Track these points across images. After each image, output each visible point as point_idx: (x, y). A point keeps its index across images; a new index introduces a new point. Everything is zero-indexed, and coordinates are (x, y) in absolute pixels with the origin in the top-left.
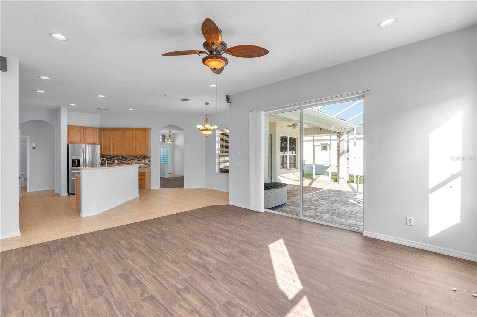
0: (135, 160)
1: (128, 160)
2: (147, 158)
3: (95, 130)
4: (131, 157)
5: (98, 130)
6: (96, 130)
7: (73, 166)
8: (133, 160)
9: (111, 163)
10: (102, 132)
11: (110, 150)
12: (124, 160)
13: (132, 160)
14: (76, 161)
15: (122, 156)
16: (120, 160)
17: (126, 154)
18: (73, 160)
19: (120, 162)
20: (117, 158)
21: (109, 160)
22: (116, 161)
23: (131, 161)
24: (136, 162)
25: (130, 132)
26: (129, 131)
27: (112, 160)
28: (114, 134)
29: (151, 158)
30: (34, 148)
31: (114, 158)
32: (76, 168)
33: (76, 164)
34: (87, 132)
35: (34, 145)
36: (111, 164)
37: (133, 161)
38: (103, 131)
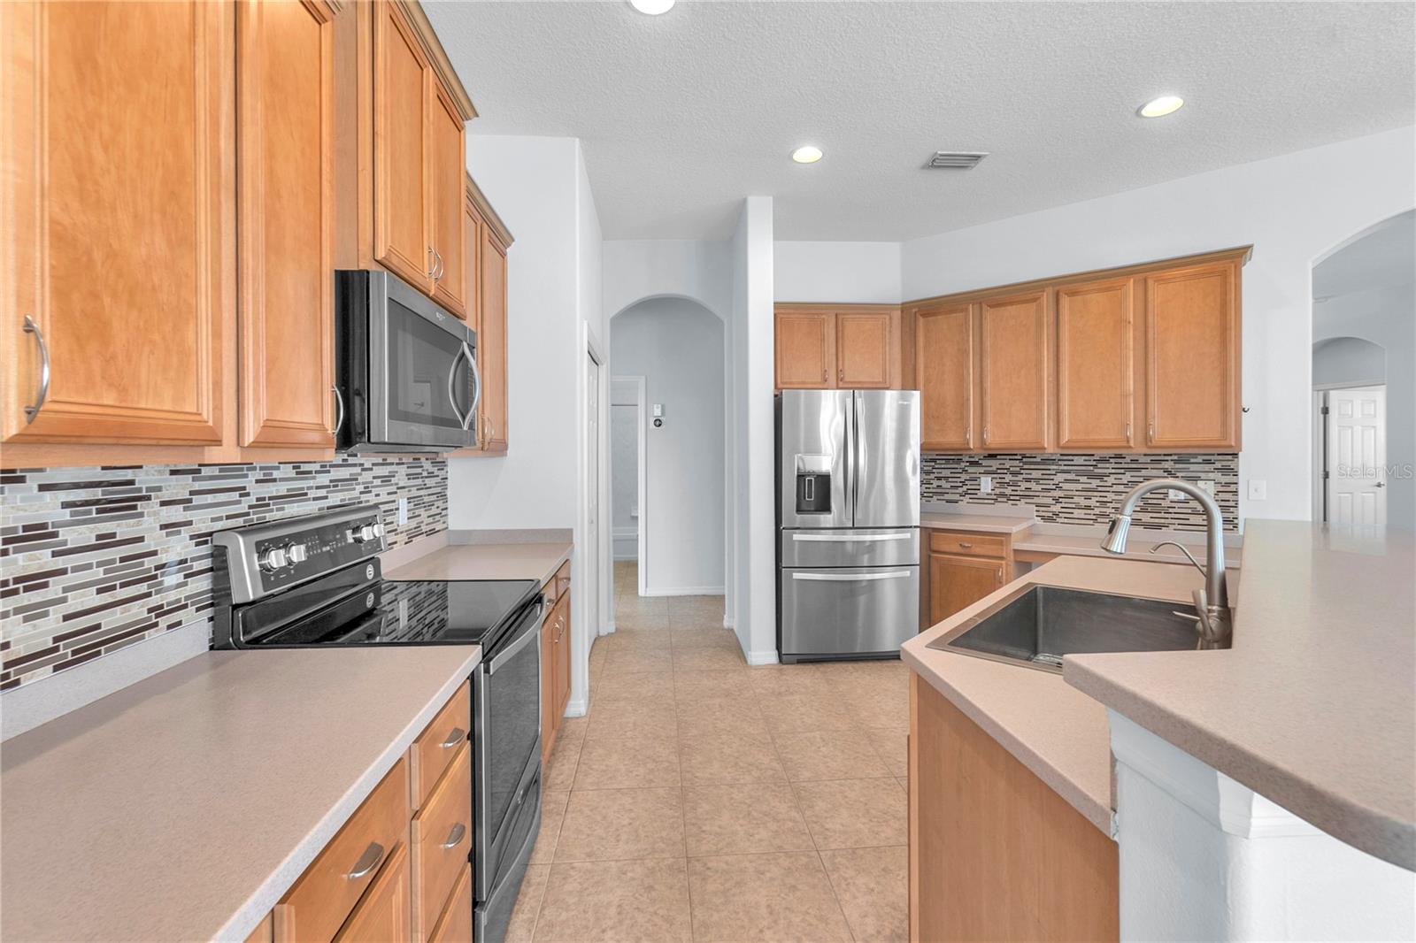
0: (1111, 480)
1: (1060, 477)
2: (1207, 467)
3: (887, 317)
4: (1081, 460)
5: (897, 314)
6: (890, 319)
7: (799, 510)
8: (1101, 477)
9: (960, 490)
10: (921, 321)
11: (963, 418)
12: (1035, 474)
13: (1092, 476)
14: (810, 481)
15: (1024, 456)
16: (1008, 478)
17: (1066, 437)
18: (801, 477)
19: (1008, 491)
20: (995, 464)
21: (946, 478)
22: (987, 485)
23: (1080, 487)
24: (1121, 488)
25: (1094, 297)
26: (1087, 292)
27: (964, 477)
28: (988, 325)
29: (1243, 463)
30: (658, 423)
31: (973, 464)
32: (809, 519)
33: (810, 497)
34: (850, 328)
35: (657, 412)
36: (957, 497)
37: (1095, 483)
38: (924, 315)
